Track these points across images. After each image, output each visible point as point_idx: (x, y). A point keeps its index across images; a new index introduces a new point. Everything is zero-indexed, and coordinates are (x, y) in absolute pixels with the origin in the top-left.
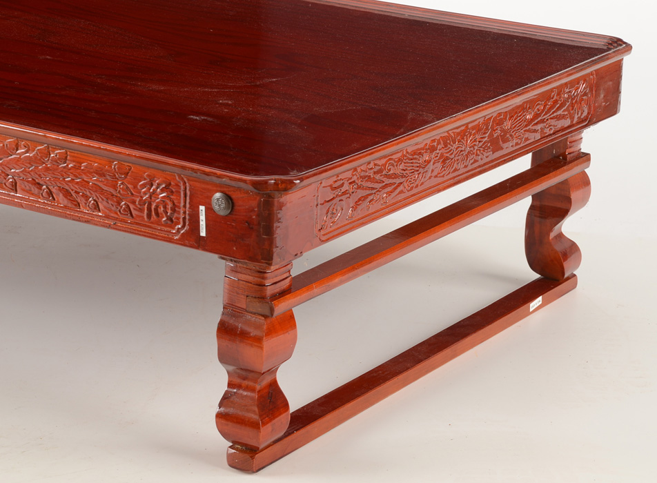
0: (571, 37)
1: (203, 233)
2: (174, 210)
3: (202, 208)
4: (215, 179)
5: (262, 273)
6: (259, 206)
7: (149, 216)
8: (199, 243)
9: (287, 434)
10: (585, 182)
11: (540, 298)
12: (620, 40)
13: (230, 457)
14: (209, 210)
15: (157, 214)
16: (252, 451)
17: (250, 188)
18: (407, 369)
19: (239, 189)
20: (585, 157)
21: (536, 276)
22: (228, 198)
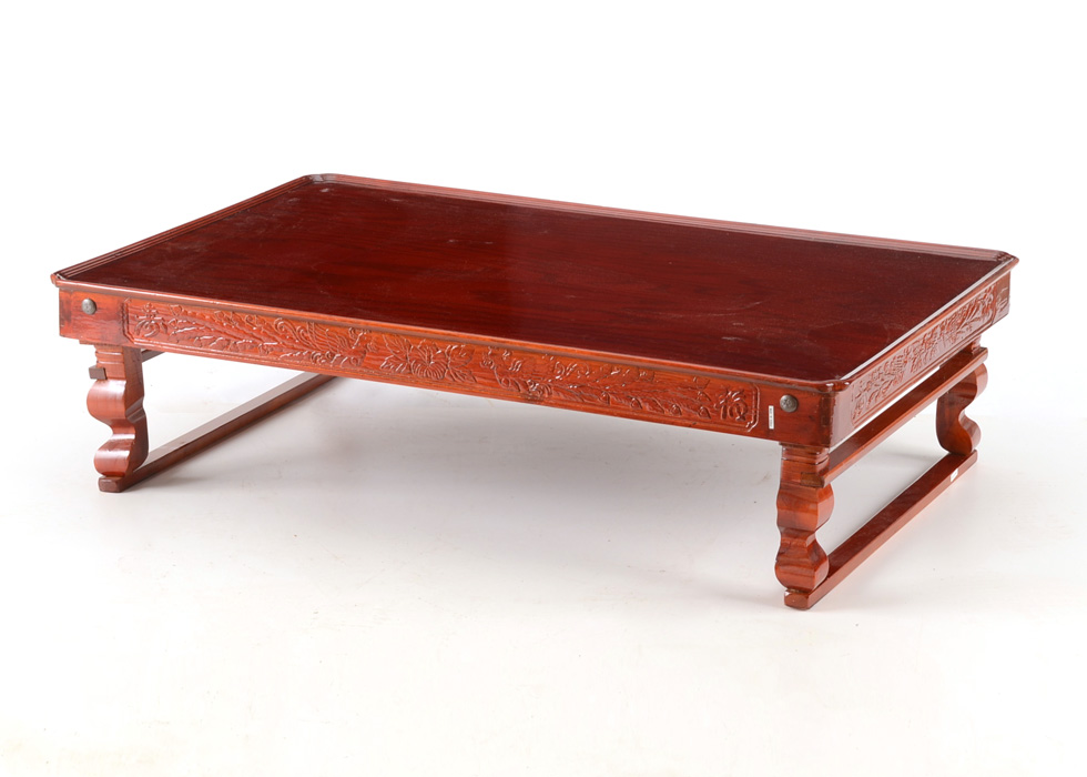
0: (967, 253)
1: (772, 427)
2: (746, 411)
3: (771, 408)
4: (785, 386)
5: (813, 455)
6: (820, 403)
7: (725, 416)
8: (767, 435)
9: (828, 576)
10: (983, 370)
11: (956, 471)
12: (1006, 254)
13: (786, 598)
14: (778, 409)
15: (732, 414)
16: (806, 592)
17: (815, 390)
18: (883, 530)
19: (804, 392)
20: (983, 350)
21: (946, 452)
22: (793, 398)
